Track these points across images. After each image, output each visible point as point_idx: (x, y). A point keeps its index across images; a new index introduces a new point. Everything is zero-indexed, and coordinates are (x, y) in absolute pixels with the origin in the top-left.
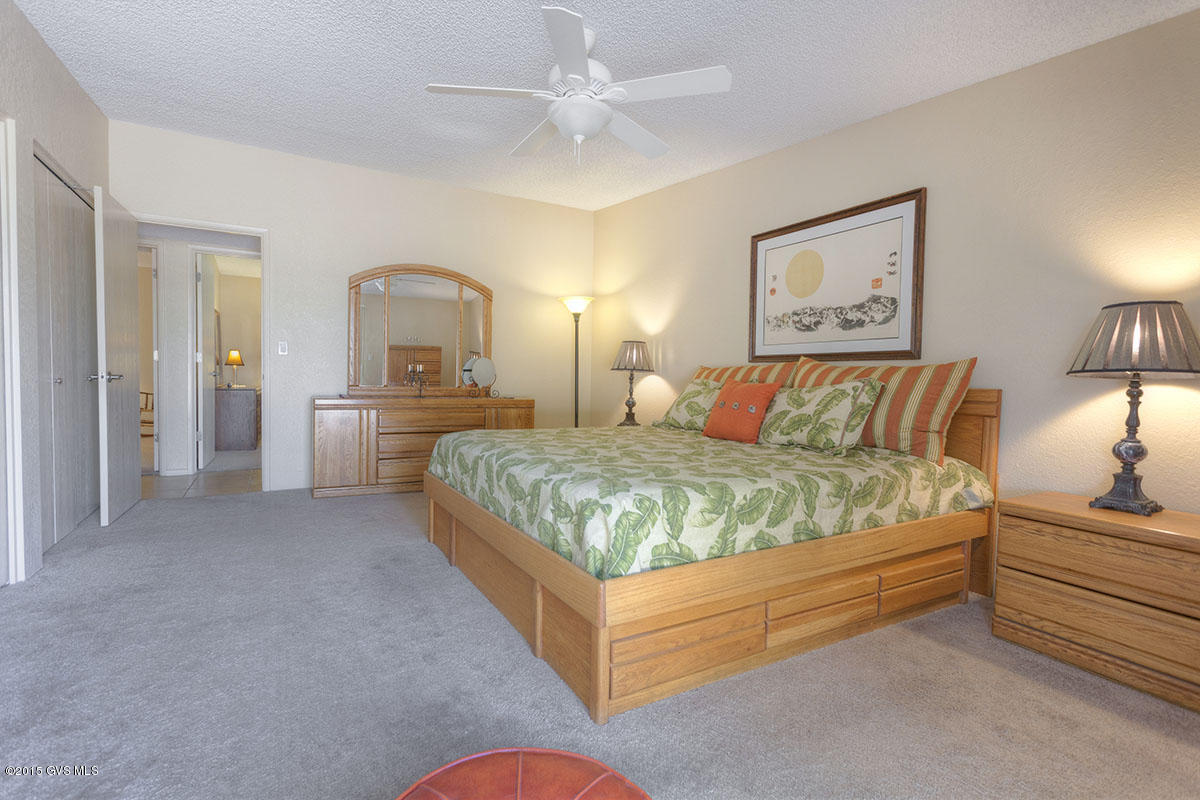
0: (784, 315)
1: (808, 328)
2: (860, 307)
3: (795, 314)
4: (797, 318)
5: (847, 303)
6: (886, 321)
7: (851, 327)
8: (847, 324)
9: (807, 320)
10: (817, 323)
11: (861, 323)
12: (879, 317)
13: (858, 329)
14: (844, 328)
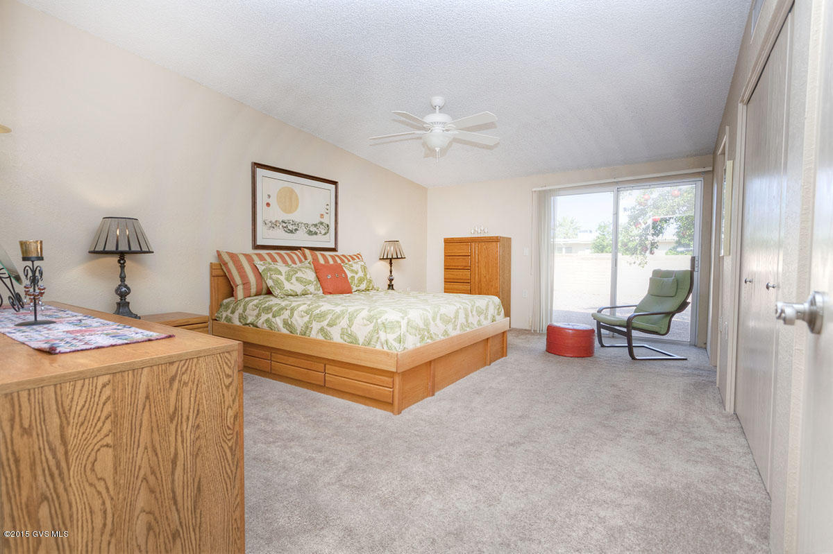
0: (276, 221)
1: (291, 232)
2: (316, 225)
3: (283, 222)
4: (285, 225)
5: (310, 223)
6: (325, 234)
7: (312, 235)
8: (310, 233)
9: (290, 227)
10: (296, 230)
11: (316, 233)
12: (323, 232)
13: (315, 236)
14: (309, 234)
